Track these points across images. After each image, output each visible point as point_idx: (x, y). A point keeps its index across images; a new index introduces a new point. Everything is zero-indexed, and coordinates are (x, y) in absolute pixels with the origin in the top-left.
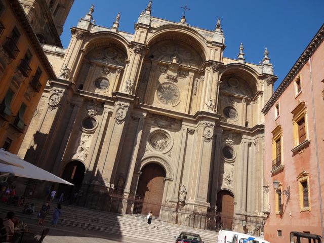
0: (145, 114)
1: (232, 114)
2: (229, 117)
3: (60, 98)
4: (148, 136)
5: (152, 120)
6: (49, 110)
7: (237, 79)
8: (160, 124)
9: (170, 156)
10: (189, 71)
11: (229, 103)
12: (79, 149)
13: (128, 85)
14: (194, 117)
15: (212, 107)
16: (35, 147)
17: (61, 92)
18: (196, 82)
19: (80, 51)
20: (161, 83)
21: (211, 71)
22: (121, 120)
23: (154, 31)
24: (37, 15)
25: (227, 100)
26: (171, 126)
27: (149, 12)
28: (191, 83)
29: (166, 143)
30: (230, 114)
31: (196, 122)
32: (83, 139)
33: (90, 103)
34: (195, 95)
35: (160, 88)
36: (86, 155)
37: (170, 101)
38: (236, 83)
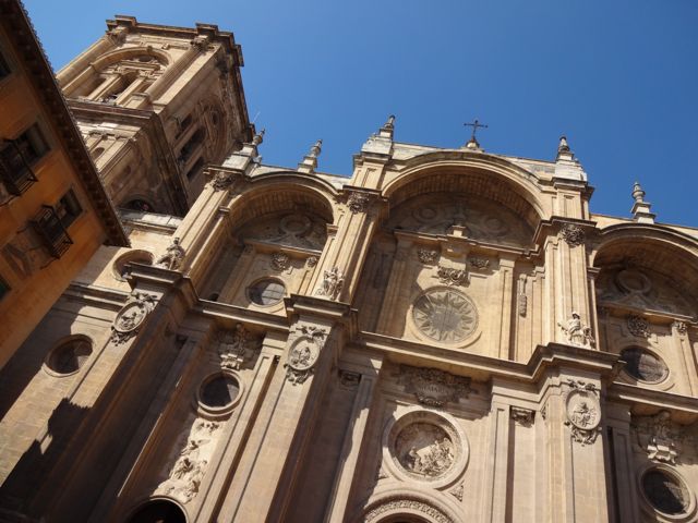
0: (377, 364)
1: (650, 369)
2: (643, 378)
3: (144, 315)
4: (387, 431)
5: (398, 383)
6: (111, 345)
7: (642, 272)
8: (422, 395)
9: (458, 497)
10: (497, 257)
11: (631, 337)
12: (179, 465)
13: (329, 280)
14: (528, 369)
15: (581, 332)
16: (44, 447)
17: (151, 300)
18: (520, 284)
19: (218, 213)
20: (424, 288)
21: (563, 244)
22: (303, 372)
23: (399, 167)
24: (143, 159)
25: (625, 329)
26: (457, 401)
27: (388, 135)
28: (509, 285)
29: (445, 454)
30: (640, 368)
31: (535, 386)
32: (195, 435)
33: (228, 337)
34: (524, 315)
35: (421, 301)
36: (196, 485)
37: (451, 334)
38: (642, 283)
